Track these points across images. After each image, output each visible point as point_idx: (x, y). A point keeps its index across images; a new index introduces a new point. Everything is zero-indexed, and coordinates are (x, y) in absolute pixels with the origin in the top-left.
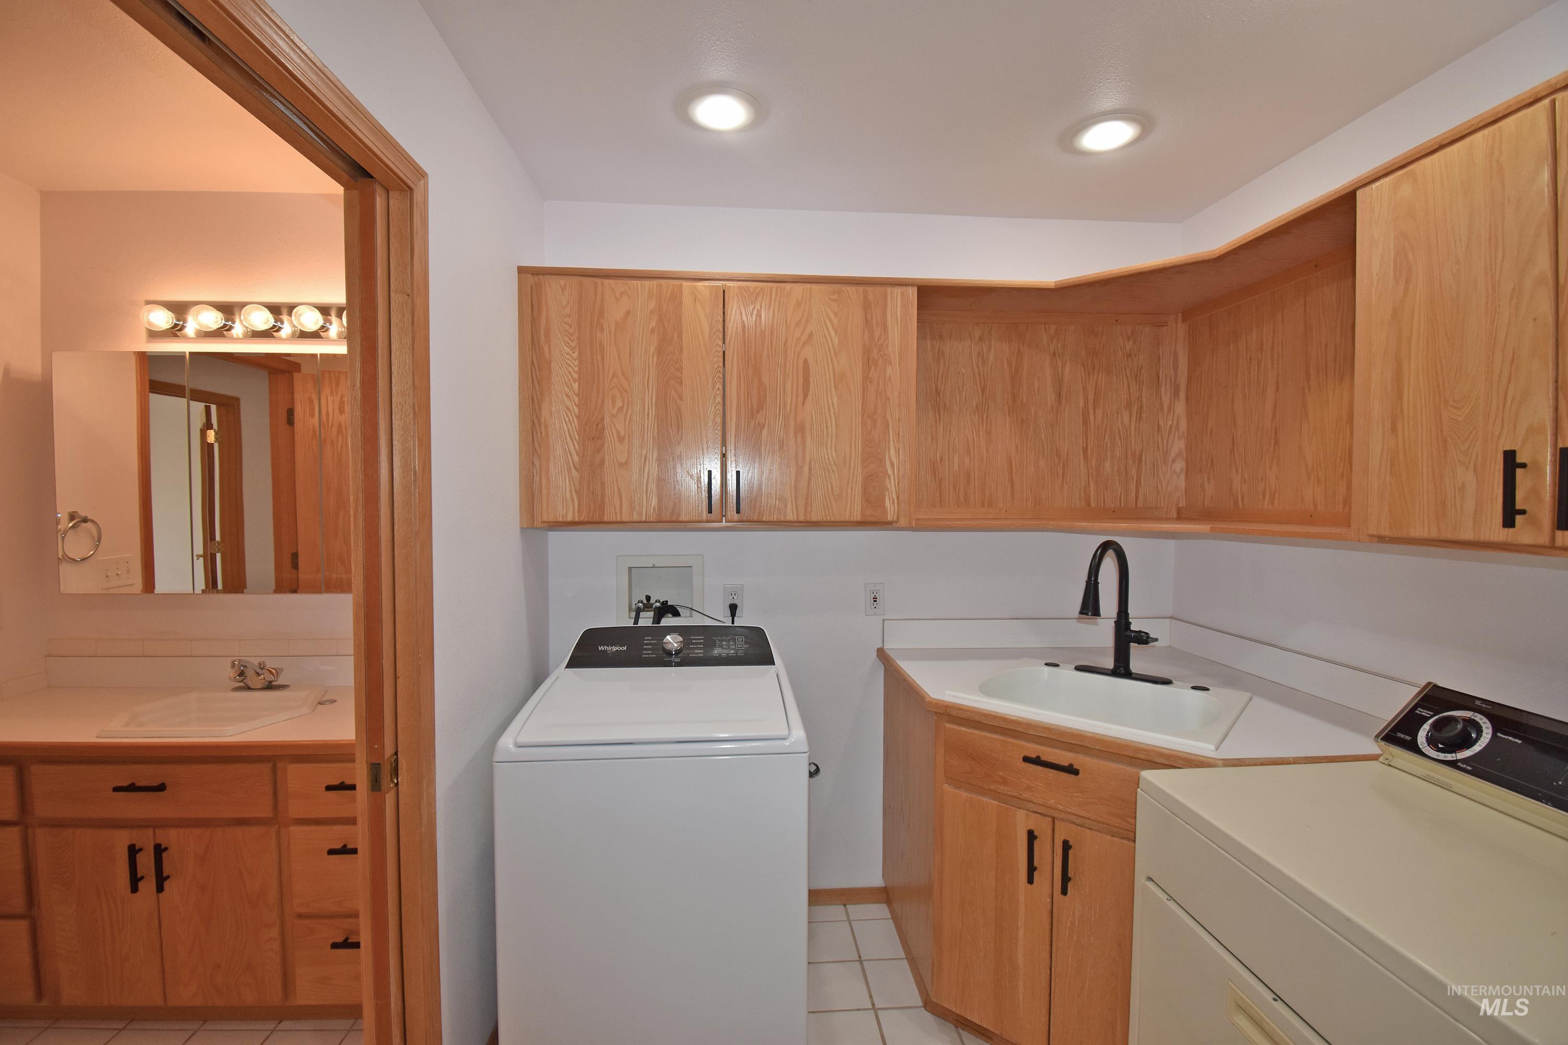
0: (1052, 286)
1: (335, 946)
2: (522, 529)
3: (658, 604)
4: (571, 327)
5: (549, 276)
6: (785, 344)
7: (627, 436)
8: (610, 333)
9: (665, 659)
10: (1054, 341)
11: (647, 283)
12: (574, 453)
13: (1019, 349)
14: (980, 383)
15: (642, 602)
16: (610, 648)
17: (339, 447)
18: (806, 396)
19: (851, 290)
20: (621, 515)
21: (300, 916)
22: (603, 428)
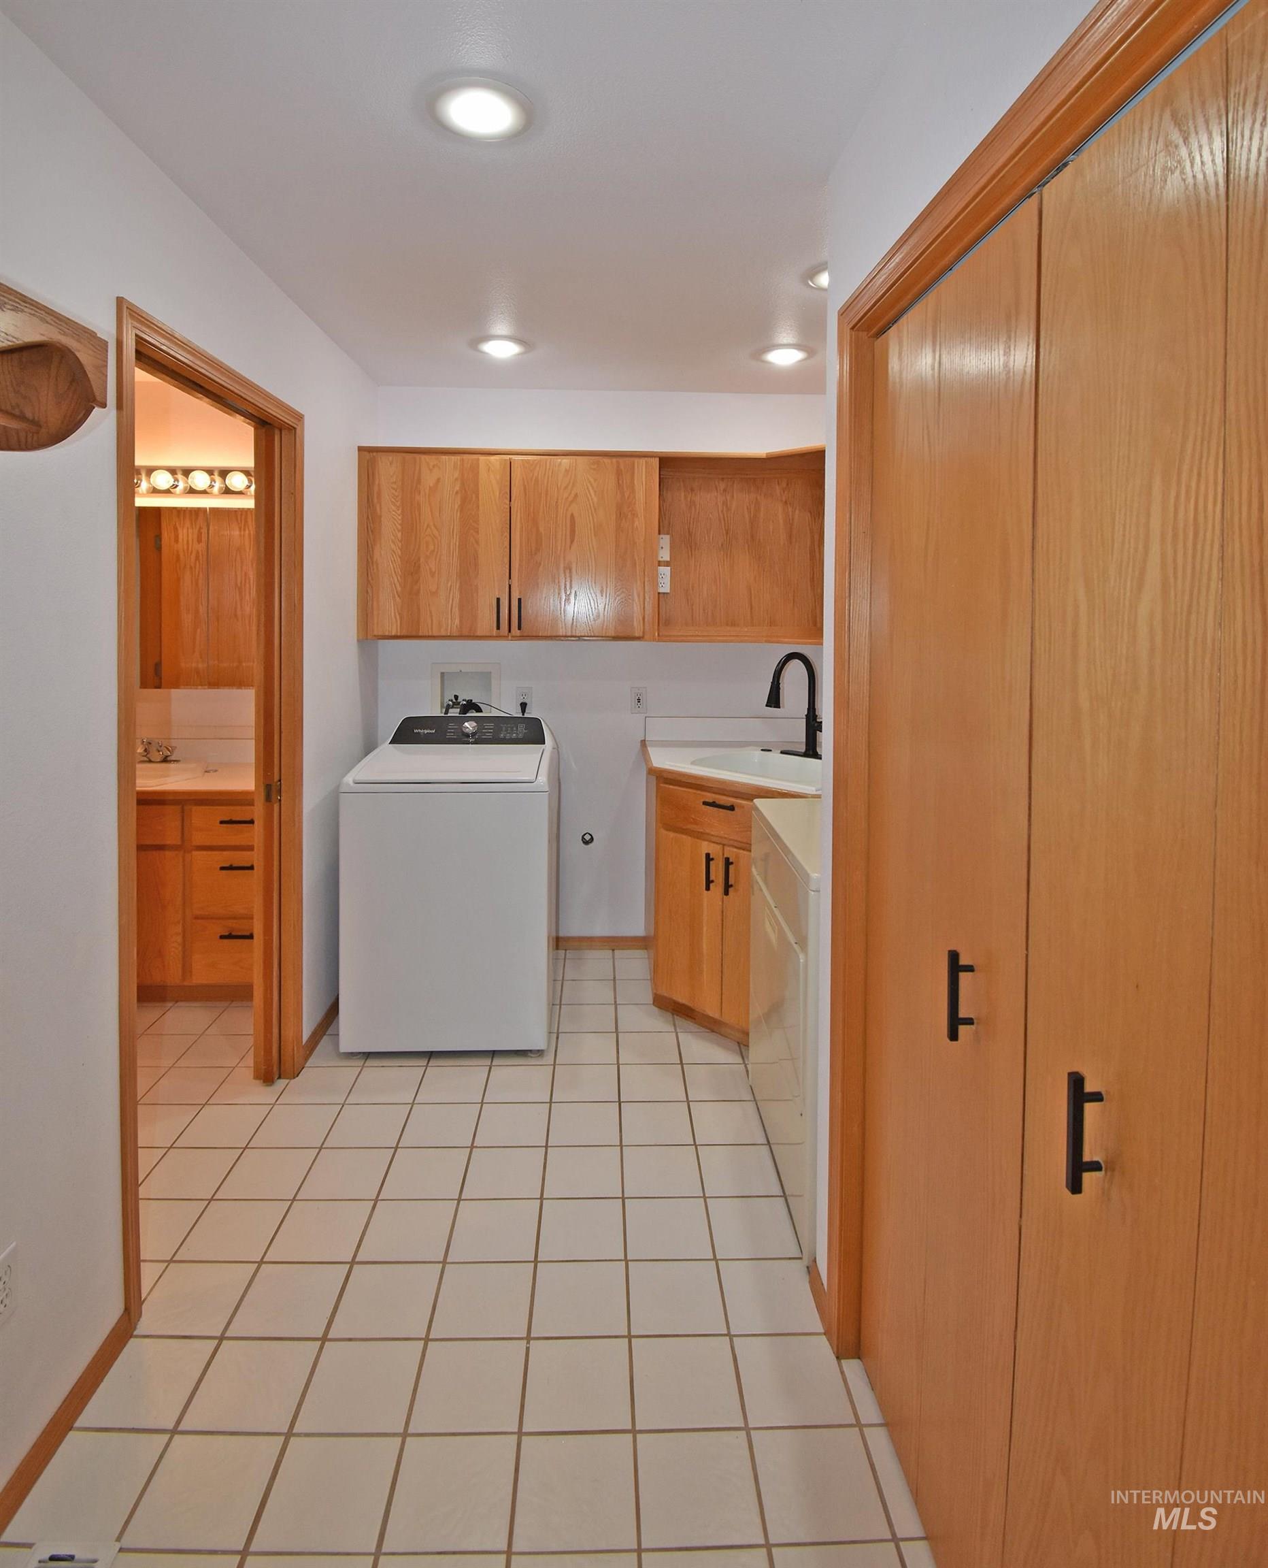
0: (764, 456)
1: (222, 937)
2: (358, 641)
3: (465, 703)
4: (396, 491)
5: (381, 453)
6: (557, 502)
7: (437, 572)
8: (425, 494)
9: (464, 739)
10: (786, 492)
11: (453, 458)
12: (398, 585)
13: (757, 499)
14: (725, 526)
15: (452, 701)
16: (422, 731)
17: (197, 573)
18: (572, 541)
19: (606, 460)
20: (432, 632)
21: (197, 918)
22: (419, 567)
